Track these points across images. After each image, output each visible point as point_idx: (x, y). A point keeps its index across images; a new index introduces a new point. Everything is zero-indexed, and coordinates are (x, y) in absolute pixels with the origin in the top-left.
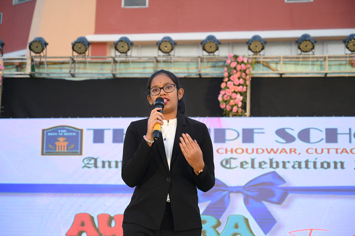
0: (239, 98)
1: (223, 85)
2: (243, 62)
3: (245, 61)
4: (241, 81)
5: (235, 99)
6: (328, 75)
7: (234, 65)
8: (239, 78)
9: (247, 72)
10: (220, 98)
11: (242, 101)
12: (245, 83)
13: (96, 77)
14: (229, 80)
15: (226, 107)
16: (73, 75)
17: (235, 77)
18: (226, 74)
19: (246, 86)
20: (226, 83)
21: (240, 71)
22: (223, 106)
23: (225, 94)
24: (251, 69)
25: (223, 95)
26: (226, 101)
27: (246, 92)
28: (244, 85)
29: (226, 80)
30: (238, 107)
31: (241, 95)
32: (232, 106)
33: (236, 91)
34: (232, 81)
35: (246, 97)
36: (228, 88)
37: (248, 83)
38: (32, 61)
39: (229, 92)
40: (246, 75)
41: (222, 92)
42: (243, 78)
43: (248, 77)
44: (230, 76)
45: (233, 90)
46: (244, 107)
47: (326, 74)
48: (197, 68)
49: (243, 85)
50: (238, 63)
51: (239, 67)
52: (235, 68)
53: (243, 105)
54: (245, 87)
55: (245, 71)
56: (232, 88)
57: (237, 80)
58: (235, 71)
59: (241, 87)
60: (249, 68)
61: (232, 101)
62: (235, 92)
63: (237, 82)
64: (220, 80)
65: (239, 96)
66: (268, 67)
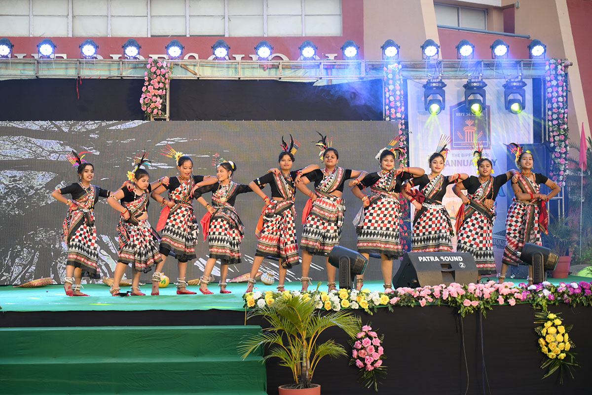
0: (160, 100)
1: (144, 89)
2: (162, 67)
3: (165, 66)
4: (161, 85)
5: (155, 102)
6: (241, 79)
7: (154, 69)
8: (159, 83)
9: (167, 76)
10: (141, 101)
11: (162, 104)
12: (165, 86)
14: (149, 85)
15: (147, 110)
17: (155, 81)
18: (146, 78)
19: (166, 89)
20: (147, 86)
21: (159, 75)
22: (144, 109)
23: (146, 97)
24: (170, 73)
25: (144, 99)
26: (147, 104)
27: (166, 95)
28: (164, 88)
29: (147, 84)
30: (158, 110)
31: (161, 98)
32: (153, 109)
33: (157, 94)
34: (152, 85)
35: (166, 100)
36: (149, 91)
37: (167, 86)
39: (149, 96)
40: (166, 79)
41: (143, 96)
42: (162, 83)
43: (167, 80)
44: (150, 80)
45: (153, 94)
46: (164, 110)
47: (239, 78)
48: (119, 70)
49: (162, 89)
50: (158, 67)
51: (158, 72)
52: (155, 73)
53: (163, 107)
54: (164, 91)
55: (164, 75)
56: (153, 92)
57: (157, 84)
58: (155, 76)
59: (161, 90)
60: (168, 72)
61: (152, 104)
62: (155, 95)
63: (157, 86)
64: (140, 82)
65: (158, 99)
66: (187, 69)
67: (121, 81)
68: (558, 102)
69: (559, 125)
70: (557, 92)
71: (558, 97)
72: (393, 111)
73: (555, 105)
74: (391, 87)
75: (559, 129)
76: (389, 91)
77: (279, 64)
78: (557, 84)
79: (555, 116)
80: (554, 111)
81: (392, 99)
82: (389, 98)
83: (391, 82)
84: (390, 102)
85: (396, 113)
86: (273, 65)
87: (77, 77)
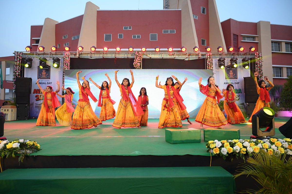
0: (139, 64)
1: (135, 60)
2: (140, 54)
3: (141, 54)
7: (137, 54)
8: (139, 58)
9: (141, 57)
10: (134, 64)
13: (98, 58)
16: (91, 57)
17: (138, 58)
18: (135, 57)
22: (134, 66)
24: (142, 56)
26: (135, 65)
29: (135, 59)
31: (140, 63)
32: (137, 66)
37: (141, 60)
38: (79, 53)
41: (134, 62)
46: (140, 67)
47: (163, 58)
48: (127, 56)
49: (140, 60)
56: (137, 61)
62: (138, 62)
63: (138, 59)
64: (134, 59)
65: (139, 63)
66: (147, 56)
67: (128, 59)
68: (259, 65)
69: (260, 71)
70: (259, 62)
71: (259, 63)
72: (209, 67)
73: (259, 66)
74: (209, 60)
75: (260, 73)
76: (208, 61)
77: (175, 54)
78: (259, 59)
79: (259, 69)
80: (258, 67)
81: (209, 63)
82: (208, 63)
83: (209, 58)
84: (208, 64)
85: (210, 68)
86: (172, 54)
87: (115, 58)
